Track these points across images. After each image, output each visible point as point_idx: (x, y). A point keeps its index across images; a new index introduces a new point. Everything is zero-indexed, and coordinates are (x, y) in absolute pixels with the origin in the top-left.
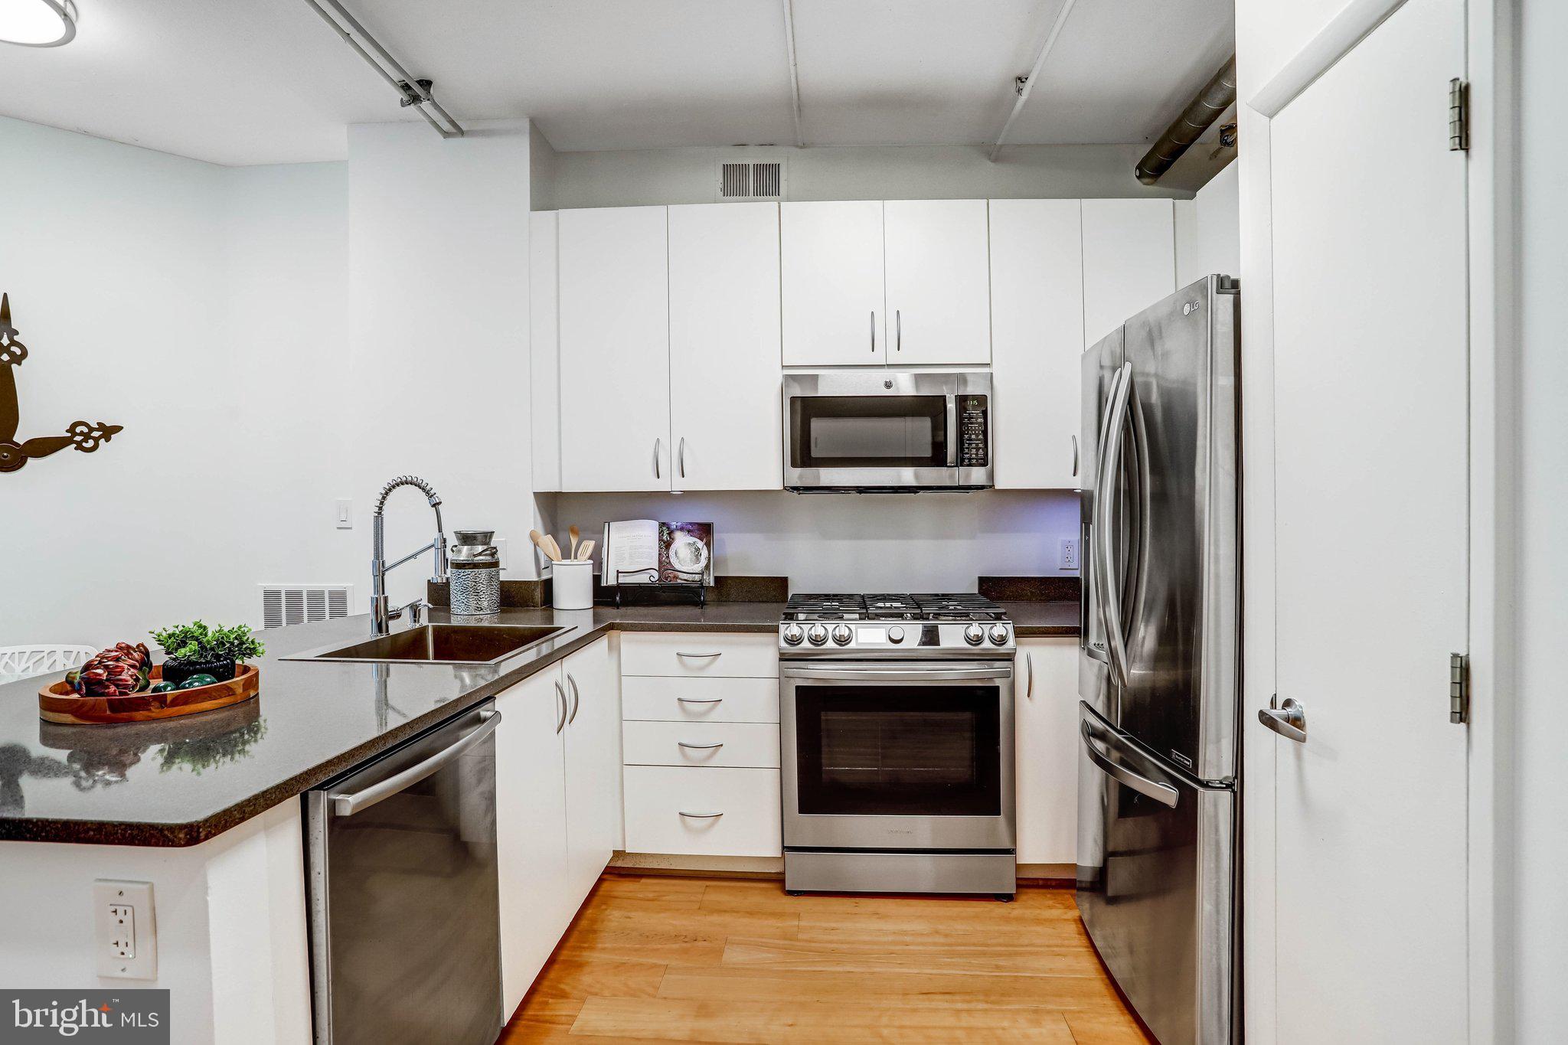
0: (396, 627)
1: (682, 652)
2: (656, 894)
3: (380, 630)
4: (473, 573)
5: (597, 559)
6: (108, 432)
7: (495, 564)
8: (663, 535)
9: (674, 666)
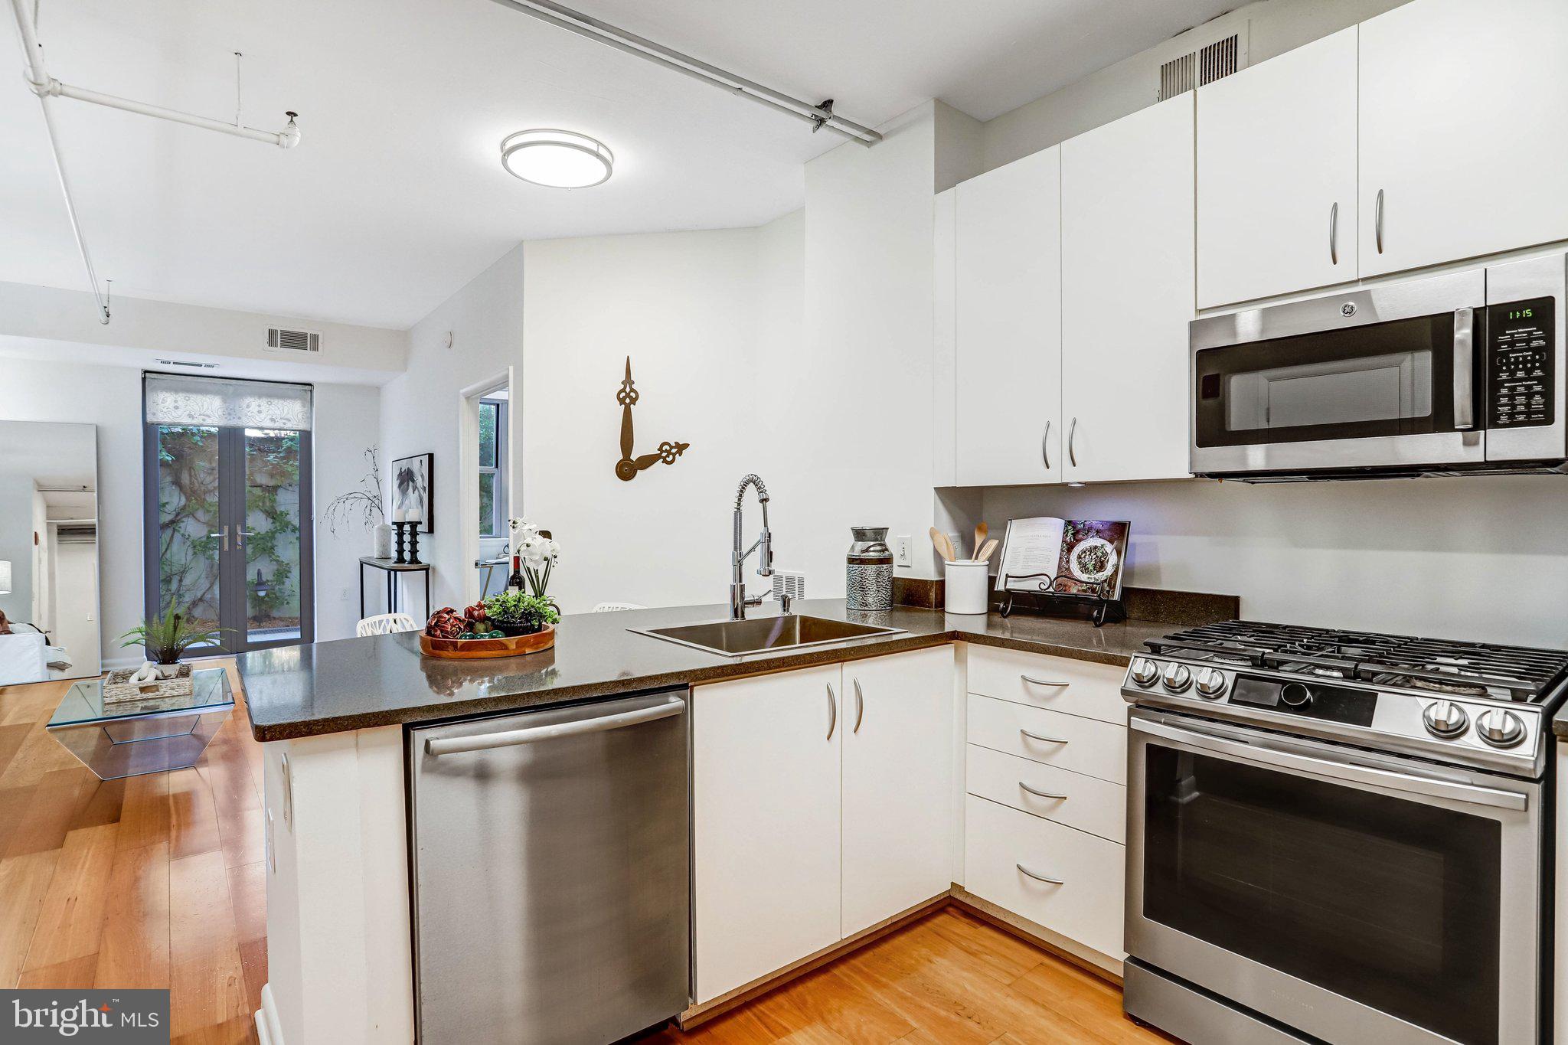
0: (752, 614)
1: (1027, 675)
2: (980, 949)
3: (736, 616)
4: (860, 569)
5: (994, 562)
6: (681, 448)
7: (888, 561)
8: (1067, 535)
9: (1017, 692)
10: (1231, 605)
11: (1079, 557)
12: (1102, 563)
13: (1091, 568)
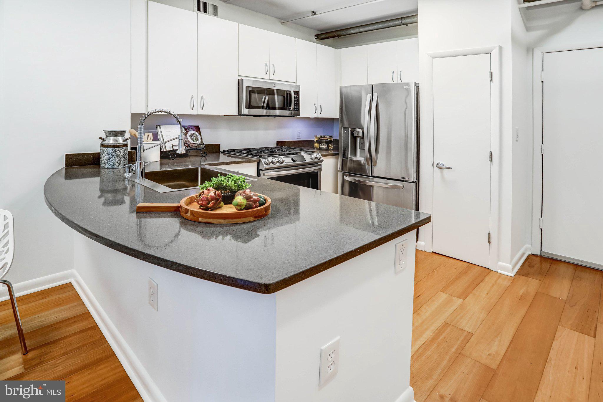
10: (218, 146)
11: (190, 137)
12: (197, 138)
13: (195, 140)
